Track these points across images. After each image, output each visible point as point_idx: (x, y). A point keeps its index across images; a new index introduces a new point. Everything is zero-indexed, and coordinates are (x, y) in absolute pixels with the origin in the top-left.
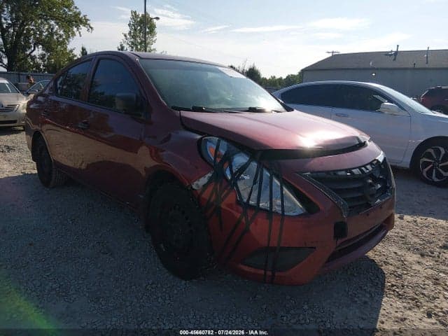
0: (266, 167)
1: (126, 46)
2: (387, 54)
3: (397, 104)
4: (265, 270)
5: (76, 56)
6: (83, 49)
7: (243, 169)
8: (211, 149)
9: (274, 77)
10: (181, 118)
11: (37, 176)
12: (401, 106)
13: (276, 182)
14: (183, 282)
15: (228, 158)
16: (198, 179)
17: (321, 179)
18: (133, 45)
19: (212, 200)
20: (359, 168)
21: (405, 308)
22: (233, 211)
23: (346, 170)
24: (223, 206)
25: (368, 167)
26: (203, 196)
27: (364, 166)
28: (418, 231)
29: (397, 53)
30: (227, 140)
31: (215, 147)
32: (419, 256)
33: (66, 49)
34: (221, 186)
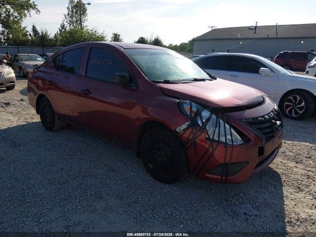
0: (221, 118)
1: (66, 24)
2: (249, 28)
3: (269, 68)
4: (222, 177)
5: (27, 32)
6: (34, 27)
7: (208, 120)
8: (186, 107)
9: (172, 44)
10: (161, 88)
11: (41, 124)
12: (272, 70)
13: (227, 126)
14: (167, 185)
15: (198, 113)
16: (180, 126)
17: (250, 123)
18: (71, 23)
19: (190, 138)
20: (267, 114)
21: (295, 192)
22: (204, 144)
23: (261, 117)
24: (197, 141)
25: (271, 113)
26: (184, 136)
27: (269, 113)
28: (291, 148)
29: (256, 27)
30: (195, 102)
31: (189, 107)
32: (295, 163)
33: (20, 27)
34: (196, 130)
